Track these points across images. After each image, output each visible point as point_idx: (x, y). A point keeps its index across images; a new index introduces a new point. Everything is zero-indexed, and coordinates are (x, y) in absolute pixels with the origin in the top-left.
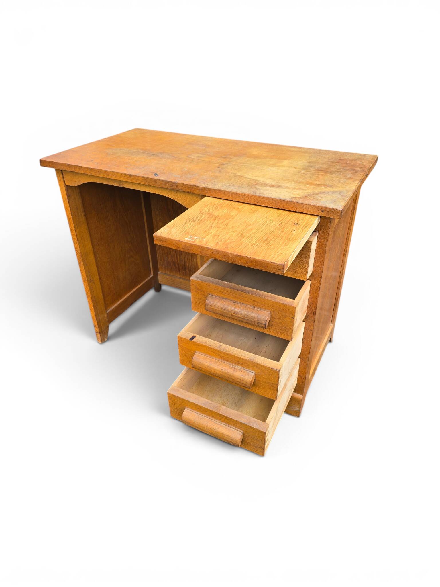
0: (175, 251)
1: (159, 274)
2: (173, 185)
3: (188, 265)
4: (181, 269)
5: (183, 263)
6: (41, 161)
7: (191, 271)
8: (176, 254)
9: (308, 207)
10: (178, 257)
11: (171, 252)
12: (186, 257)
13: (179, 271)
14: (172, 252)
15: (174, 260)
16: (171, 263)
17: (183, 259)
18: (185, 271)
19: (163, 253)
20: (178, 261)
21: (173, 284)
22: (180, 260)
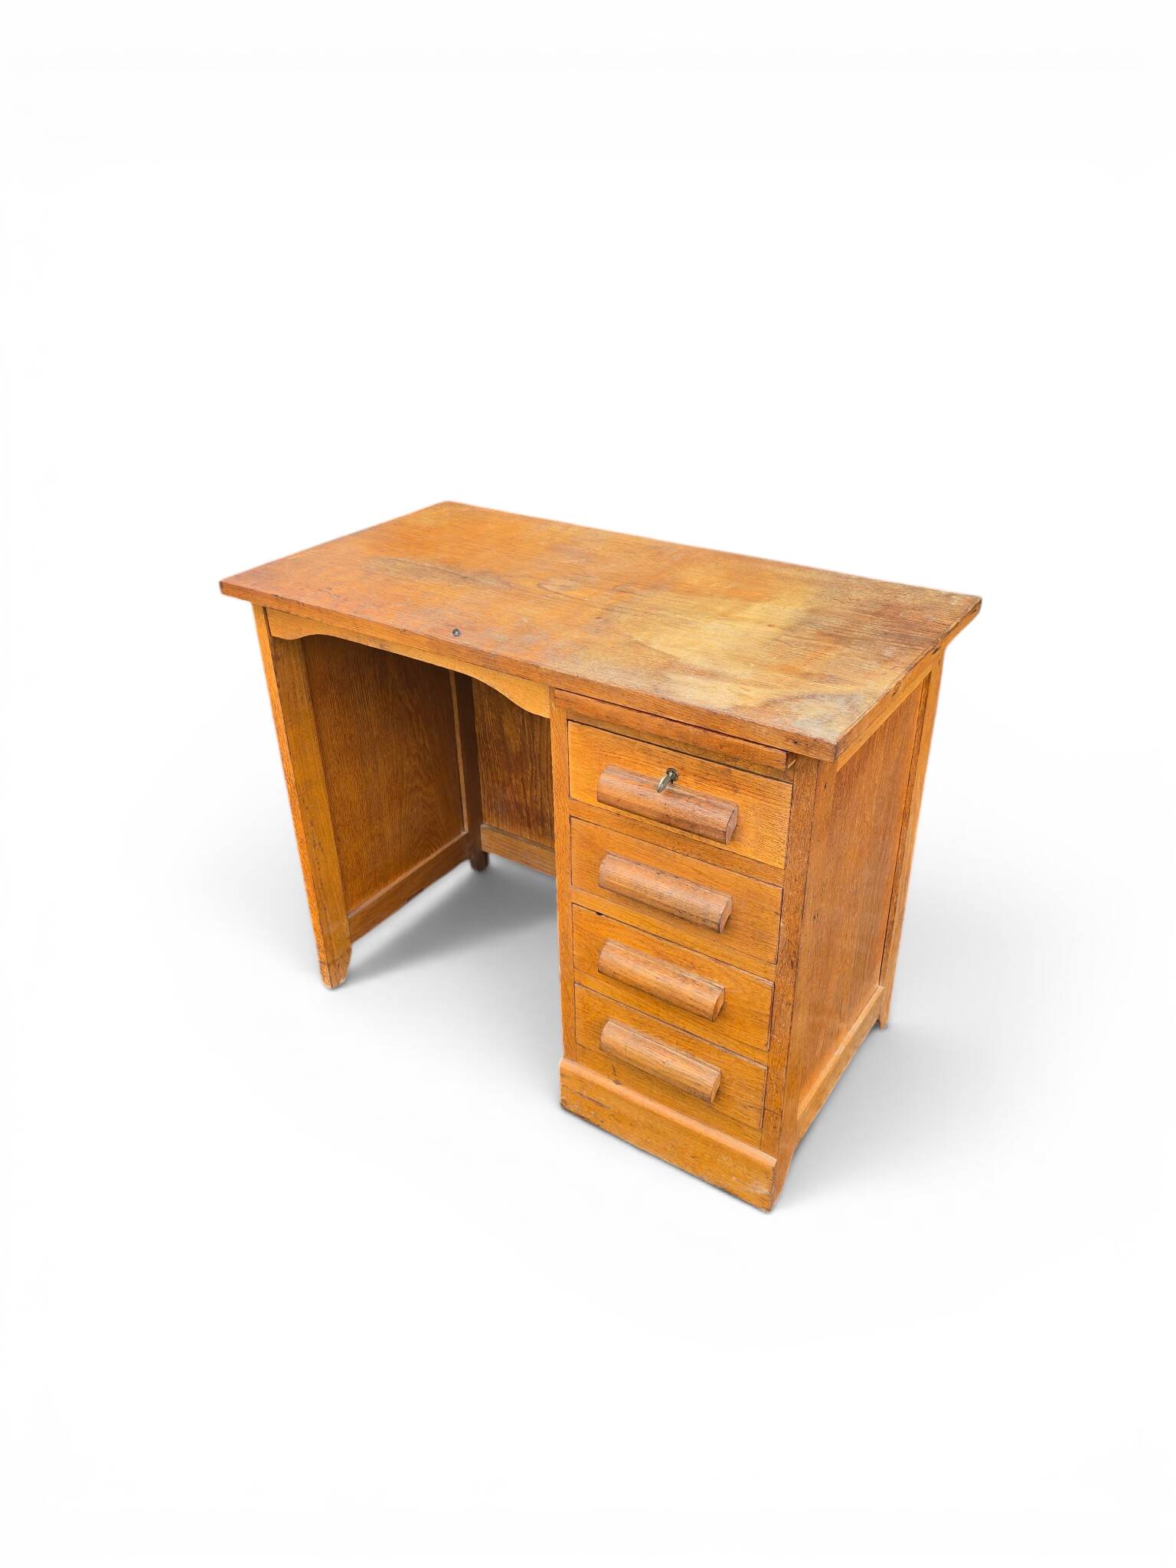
0: (522, 779)
1: (482, 829)
2: (488, 660)
5: (539, 807)
6: (222, 584)
8: (523, 785)
9: (764, 730)
10: (528, 793)
11: (511, 781)
13: (529, 826)
14: (514, 781)
15: (517, 800)
16: (512, 806)
17: (539, 798)
18: (543, 826)
19: (493, 782)
20: (526, 802)
21: (514, 854)
22: (531, 800)
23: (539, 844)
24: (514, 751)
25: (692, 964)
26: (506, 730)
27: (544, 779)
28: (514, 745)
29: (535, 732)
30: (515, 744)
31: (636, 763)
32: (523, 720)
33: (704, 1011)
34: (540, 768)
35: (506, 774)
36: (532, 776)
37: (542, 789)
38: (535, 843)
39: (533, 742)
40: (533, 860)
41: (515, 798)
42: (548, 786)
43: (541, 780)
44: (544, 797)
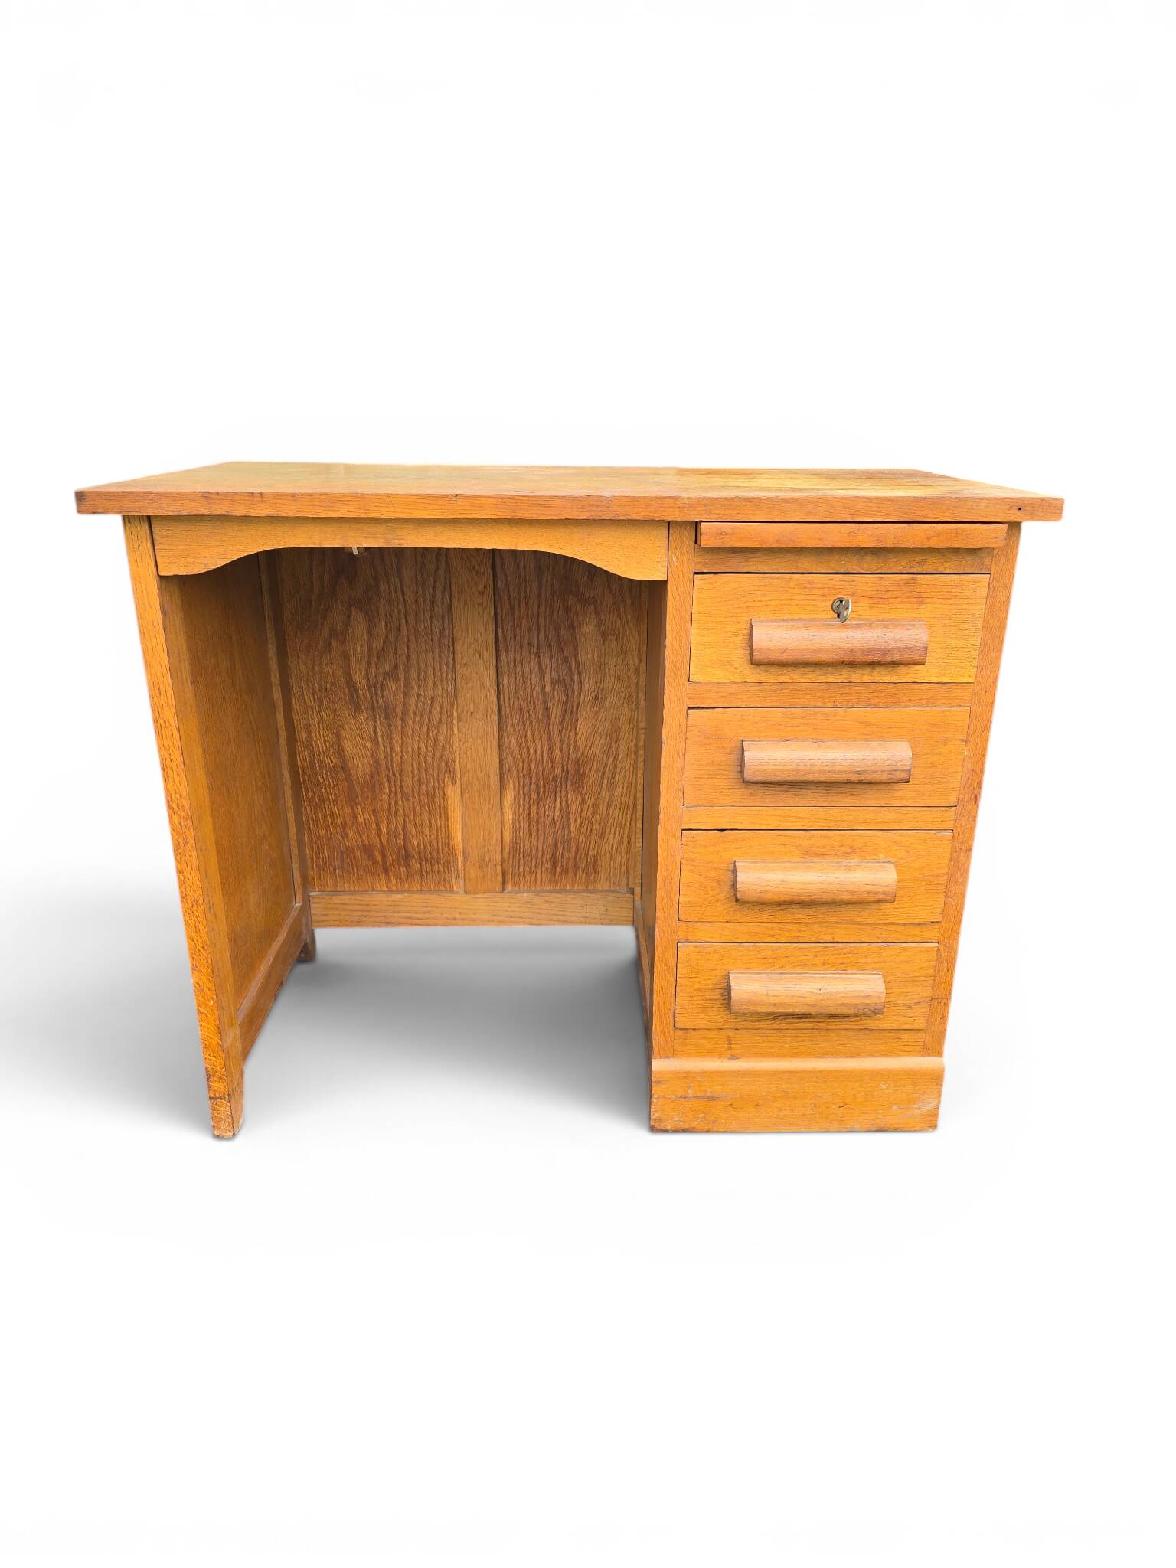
0: (374, 811)
1: (314, 898)
2: (598, 506)
3: (415, 844)
4: (392, 865)
5: (401, 842)
6: (80, 497)
7: (426, 859)
9: (984, 504)
10: (384, 827)
11: (356, 818)
12: (410, 822)
13: (386, 872)
14: (360, 818)
15: (366, 841)
16: (358, 853)
17: (400, 828)
18: (407, 865)
19: (327, 827)
20: (380, 840)
21: (365, 916)
22: (389, 834)
23: (402, 892)
24: (360, 774)
25: (851, 847)
26: (349, 747)
27: (408, 800)
28: (360, 767)
29: (394, 740)
30: (363, 765)
31: (790, 605)
32: (375, 729)
33: (884, 893)
34: (401, 787)
35: (349, 811)
36: (390, 802)
37: (405, 815)
38: (397, 892)
39: (391, 755)
40: (396, 915)
41: (362, 841)
42: (414, 808)
43: (403, 803)
44: (408, 825)
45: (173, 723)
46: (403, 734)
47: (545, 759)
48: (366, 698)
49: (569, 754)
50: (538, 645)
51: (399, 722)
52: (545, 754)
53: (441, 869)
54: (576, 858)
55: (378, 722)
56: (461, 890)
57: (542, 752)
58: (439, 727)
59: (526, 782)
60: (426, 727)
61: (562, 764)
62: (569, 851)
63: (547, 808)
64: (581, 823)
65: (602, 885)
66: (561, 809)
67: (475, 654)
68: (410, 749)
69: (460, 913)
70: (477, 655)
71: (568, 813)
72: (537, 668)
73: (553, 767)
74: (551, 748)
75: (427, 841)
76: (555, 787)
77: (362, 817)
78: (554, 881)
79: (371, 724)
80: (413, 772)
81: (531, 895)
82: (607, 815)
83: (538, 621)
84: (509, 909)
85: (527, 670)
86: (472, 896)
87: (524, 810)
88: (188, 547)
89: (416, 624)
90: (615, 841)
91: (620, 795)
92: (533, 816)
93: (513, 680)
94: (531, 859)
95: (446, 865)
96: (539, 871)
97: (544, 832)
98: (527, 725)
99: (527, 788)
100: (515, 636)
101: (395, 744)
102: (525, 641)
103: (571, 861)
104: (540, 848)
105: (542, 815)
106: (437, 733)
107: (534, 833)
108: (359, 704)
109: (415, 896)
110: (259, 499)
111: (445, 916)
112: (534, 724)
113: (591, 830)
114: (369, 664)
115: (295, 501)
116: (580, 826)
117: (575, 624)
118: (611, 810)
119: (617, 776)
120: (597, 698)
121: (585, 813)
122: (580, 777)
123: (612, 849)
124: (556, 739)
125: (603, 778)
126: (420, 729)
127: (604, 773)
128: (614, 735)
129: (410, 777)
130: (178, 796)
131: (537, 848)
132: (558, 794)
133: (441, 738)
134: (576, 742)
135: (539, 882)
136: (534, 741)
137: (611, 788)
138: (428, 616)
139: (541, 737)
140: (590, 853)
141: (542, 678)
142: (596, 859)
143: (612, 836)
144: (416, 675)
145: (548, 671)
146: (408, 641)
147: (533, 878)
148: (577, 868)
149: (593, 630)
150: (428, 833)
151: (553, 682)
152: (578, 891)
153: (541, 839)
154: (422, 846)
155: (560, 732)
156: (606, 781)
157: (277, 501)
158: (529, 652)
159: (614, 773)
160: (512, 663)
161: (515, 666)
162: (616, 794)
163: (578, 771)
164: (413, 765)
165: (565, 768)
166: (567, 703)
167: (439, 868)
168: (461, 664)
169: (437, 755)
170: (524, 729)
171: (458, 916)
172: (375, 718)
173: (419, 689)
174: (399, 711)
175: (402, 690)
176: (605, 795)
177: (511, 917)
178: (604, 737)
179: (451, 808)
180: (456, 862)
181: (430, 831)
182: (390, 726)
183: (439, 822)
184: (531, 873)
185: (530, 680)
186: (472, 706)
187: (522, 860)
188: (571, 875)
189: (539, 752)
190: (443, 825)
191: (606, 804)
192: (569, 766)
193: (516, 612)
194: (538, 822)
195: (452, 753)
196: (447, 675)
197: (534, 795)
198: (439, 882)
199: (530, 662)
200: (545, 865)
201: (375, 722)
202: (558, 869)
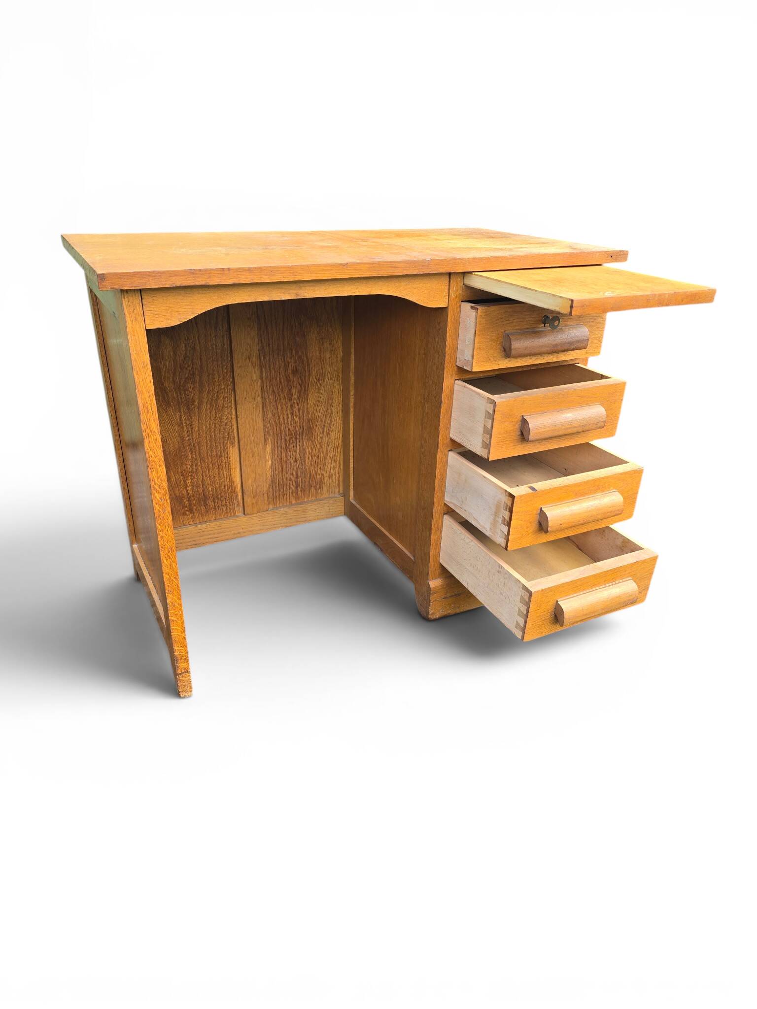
3: (210, 489)
4: (195, 506)
7: (218, 498)
12: (206, 476)
14: (173, 479)
15: (177, 493)
20: (187, 491)
21: (181, 543)
22: (193, 486)
23: (204, 522)
27: (204, 461)
28: (172, 444)
29: (194, 423)
34: (199, 454)
36: (192, 465)
37: (202, 472)
38: (200, 523)
39: (192, 433)
40: (201, 538)
41: (175, 494)
42: (208, 467)
43: (201, 464)
44: (205, 478)
45: (156, 431)
46: (200, 417)
47: (289, 422)
48: (174, 397)
49: (304, 417)
50: (283, 349)
51: (196, 410)
52: (290, 419)
53: (228, 502)
54: (309, 481)
55: (182, 413)
56: (241, 514)
57: (288, 418)
58: (222, 410)
59: (278, 439)
60: (214, 412)
61: (300, 424)
62: (305, 478)
63: (292, 452)
64: (312, 459)
65: (325, 495)
66: (300, 452)
67: (245, 360)
68: (204, 428)
69: (243, 529)
70: (248, 360)
71: (304, 454)
72: (283, 364)
73: (295, 427)
74: (293, 415)
75: (217, 486)
76: (296, 439)
77: (174, 477)
78: (297, 498)
79: (177, 414)
80: (207, 443)
81: (286, 509)
82: (327, 451)
83: (283, 334)
84: (273, 520)
85: (277, 366)
86: (250, 516)
87: (278, 456)
88: (167, 308)
89: (206, 343)
90: (332, 467)
91: (334, 438)
92: (284, 460)
93: (269, 374)
94: (283, 486)
95: (231, 500)
96: (288, 493)
97: (291, 469)
98: (278, 401)
99: (279, 442)
100: (269, 345)
101: (194, 426)
102: (276, 348)
103: (307, 483)
104: (288, 479)
105: (289, 458)
106: (222, 414)
107: (284, 470)
108: (169, 401)
109: (213, 523)
110: (228, 272)
111: (233, 532)
112: (282, 401)
113: (318, 462)
114: (174, 373)
115: (250, 272)
116: (311, 461)
117: (306, 334)
118: (329, 448)
119: (332, 427)
120: (319, 379)
121: (314, 452)
122: (310, 429)
123: (330, 472)
124: (296, 408)
125: (324, 429)
126: (210, 413)
127: (324, 426)
128: (330, 401)
129: (205, 447)
130: (159, 480)
131: (287, 479)
132: (298, 444)
133: (224, 417)
134: (307, 408)
135: (288, 500)
136: (283, 412)
137: (329, 434)
138: (213, 337)
139: (287, 409)
140: (318, 477)
141: (286, 371)
142: (321, 480)
143: (329, 465)
144: (207, 378)
145: (290, 365)
146: (201, 355)
147: (285, 498)
148: (310, 486)
149: (316, 337)
150: (218, 481)
151: (294, 372)
152: (313, 501)
153: (289, 473)
154: (215, 490)
155: (298, 403)
156: (325, 431)
157: (239, 273)
158: (278, 354)
159: (330, 425)
160: (268, 362)
161: (270, 365)
162: (332, 438)
163: (309, 427)
164: (206, 439)
165: (302, 426)
166: (301, 385)
167: (226, 502)
168: (237, 367)
169: (222, 429)
170: (276, 405)
171: (241, 531)
172: (180, 409)
173: (209, 387)
174: (196, 403)
175: (198, 389)
176: (325, 440)
177: (274, 525)
178: (324, 404)
179: (232, 462)
180: (237, 496)
181: (219, 480)
182: (190, 414)
183: (225, 473)
184: (283, 496)
185: (279, 372)
186: (245, 393)
187: (277, 488)
188: (307, 492)
189: (286, 418)
190: (227, 474)
191: (326, 445)
192: (304, 425)
193: (269, 329)
194: (286, 463)
195: (232, 426)
196: (227, 374)
197: (283, 446)
198: (227, 512)
199: (279, 361)
200: (291, 489)
201: (180, 412)
202: (299, 490)
